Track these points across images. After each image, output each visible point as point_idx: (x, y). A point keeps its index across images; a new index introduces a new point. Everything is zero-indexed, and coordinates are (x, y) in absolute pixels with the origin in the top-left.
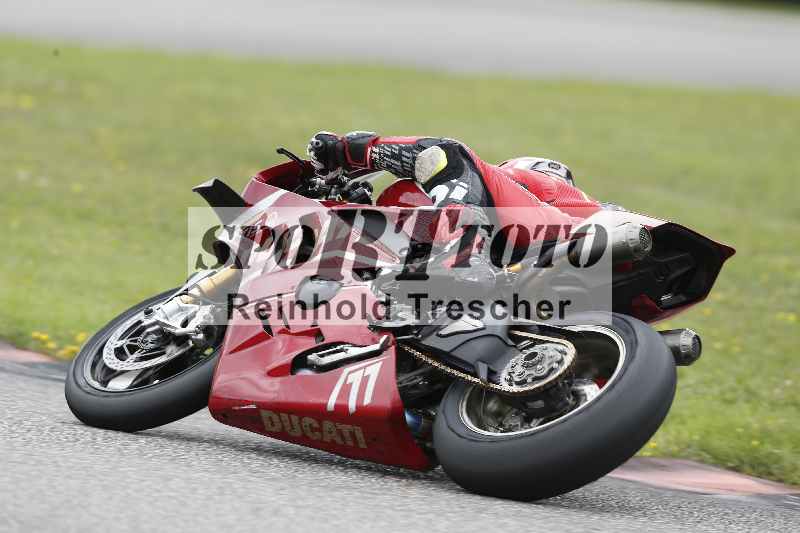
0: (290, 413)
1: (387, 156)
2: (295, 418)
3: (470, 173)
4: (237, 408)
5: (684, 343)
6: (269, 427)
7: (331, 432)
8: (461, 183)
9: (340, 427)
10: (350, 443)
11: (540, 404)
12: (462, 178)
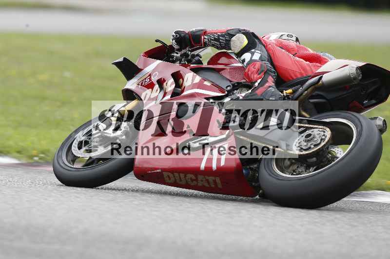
0: (179, 173)
1: (212, 40)
2: (182, 175)
3: (260, 45)
4: (150, 172)
5: (379, 124)
6: (168, 181)
7: (202, 181)
8: (257, 51)
9: (207, 178)
10: (213, 186)
11: (314, 159)
12: (256, 48)
